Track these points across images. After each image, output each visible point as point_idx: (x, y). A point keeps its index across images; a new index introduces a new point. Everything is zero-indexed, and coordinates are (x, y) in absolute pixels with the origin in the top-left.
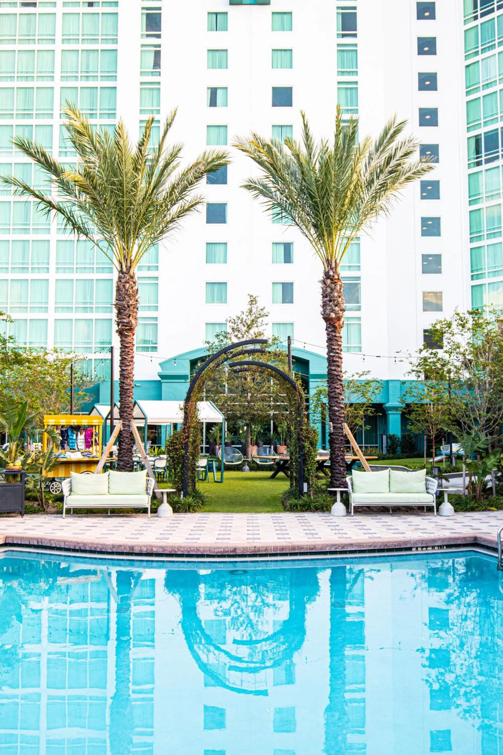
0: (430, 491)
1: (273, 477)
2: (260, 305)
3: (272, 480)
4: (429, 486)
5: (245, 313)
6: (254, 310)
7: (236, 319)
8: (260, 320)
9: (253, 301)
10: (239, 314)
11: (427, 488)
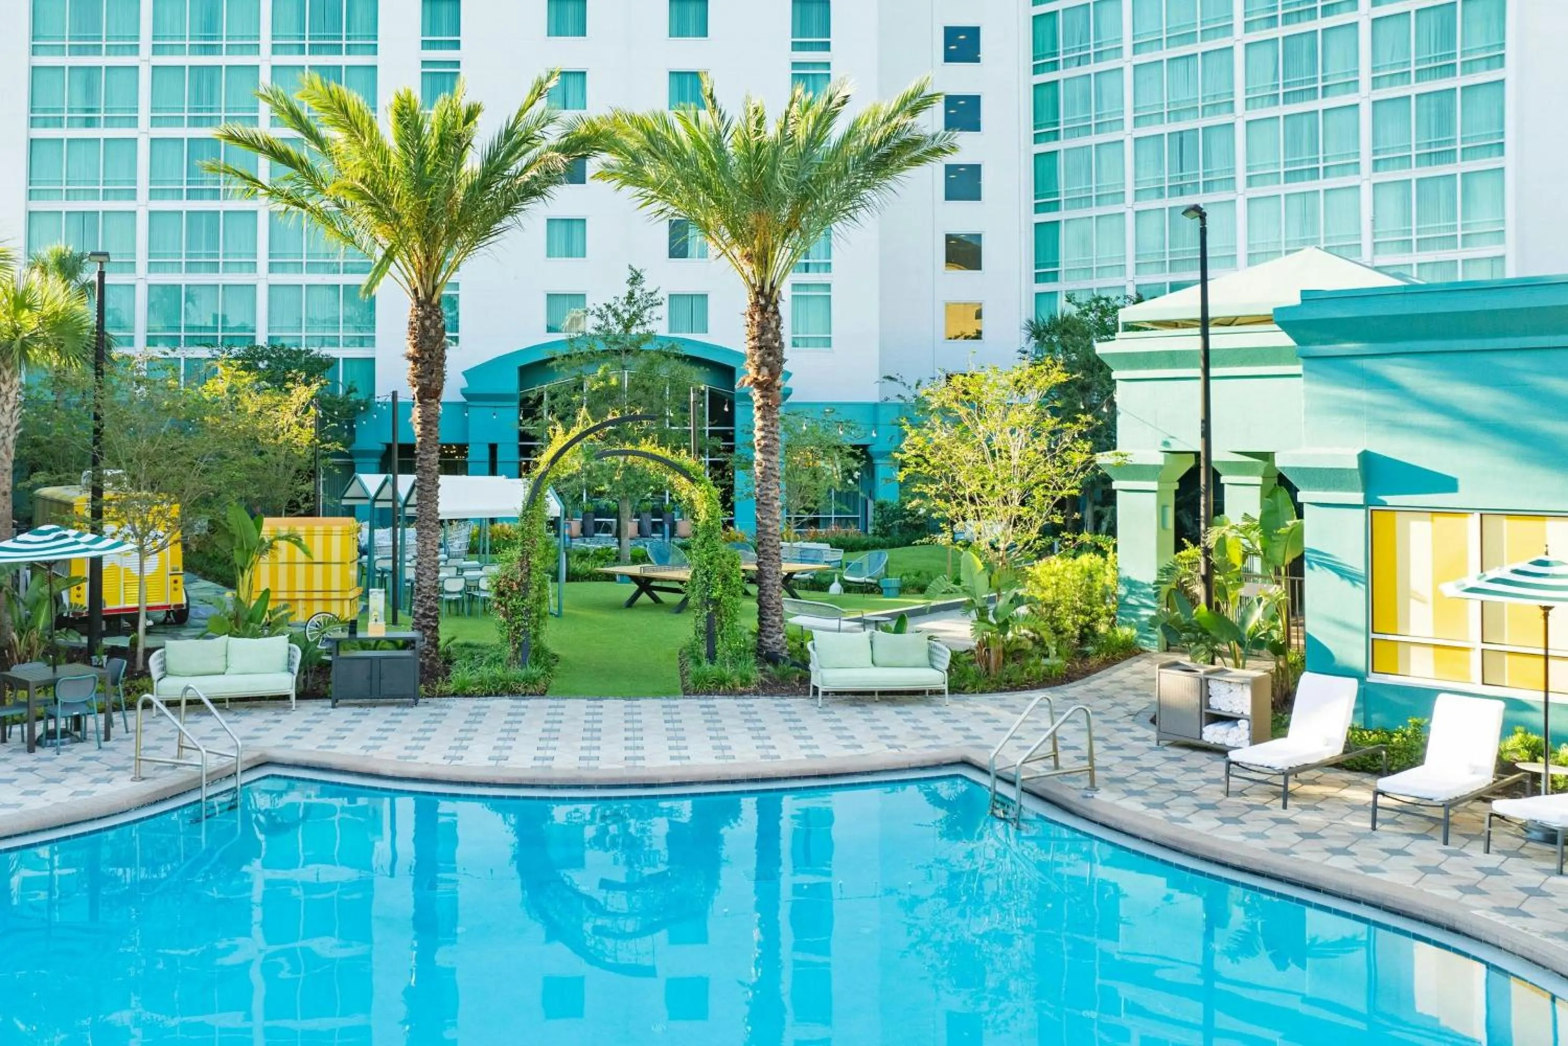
0: (936, 664)
1: (631, 603)
2: (648, 286)
3: (629, 610)
4: (935, 657)
5: (621, 299)
6: (637, 294)
7: (604, 309)
8: (647, 313)
9: (636, 279)
10: (611, 302)
11: (930, 659)
